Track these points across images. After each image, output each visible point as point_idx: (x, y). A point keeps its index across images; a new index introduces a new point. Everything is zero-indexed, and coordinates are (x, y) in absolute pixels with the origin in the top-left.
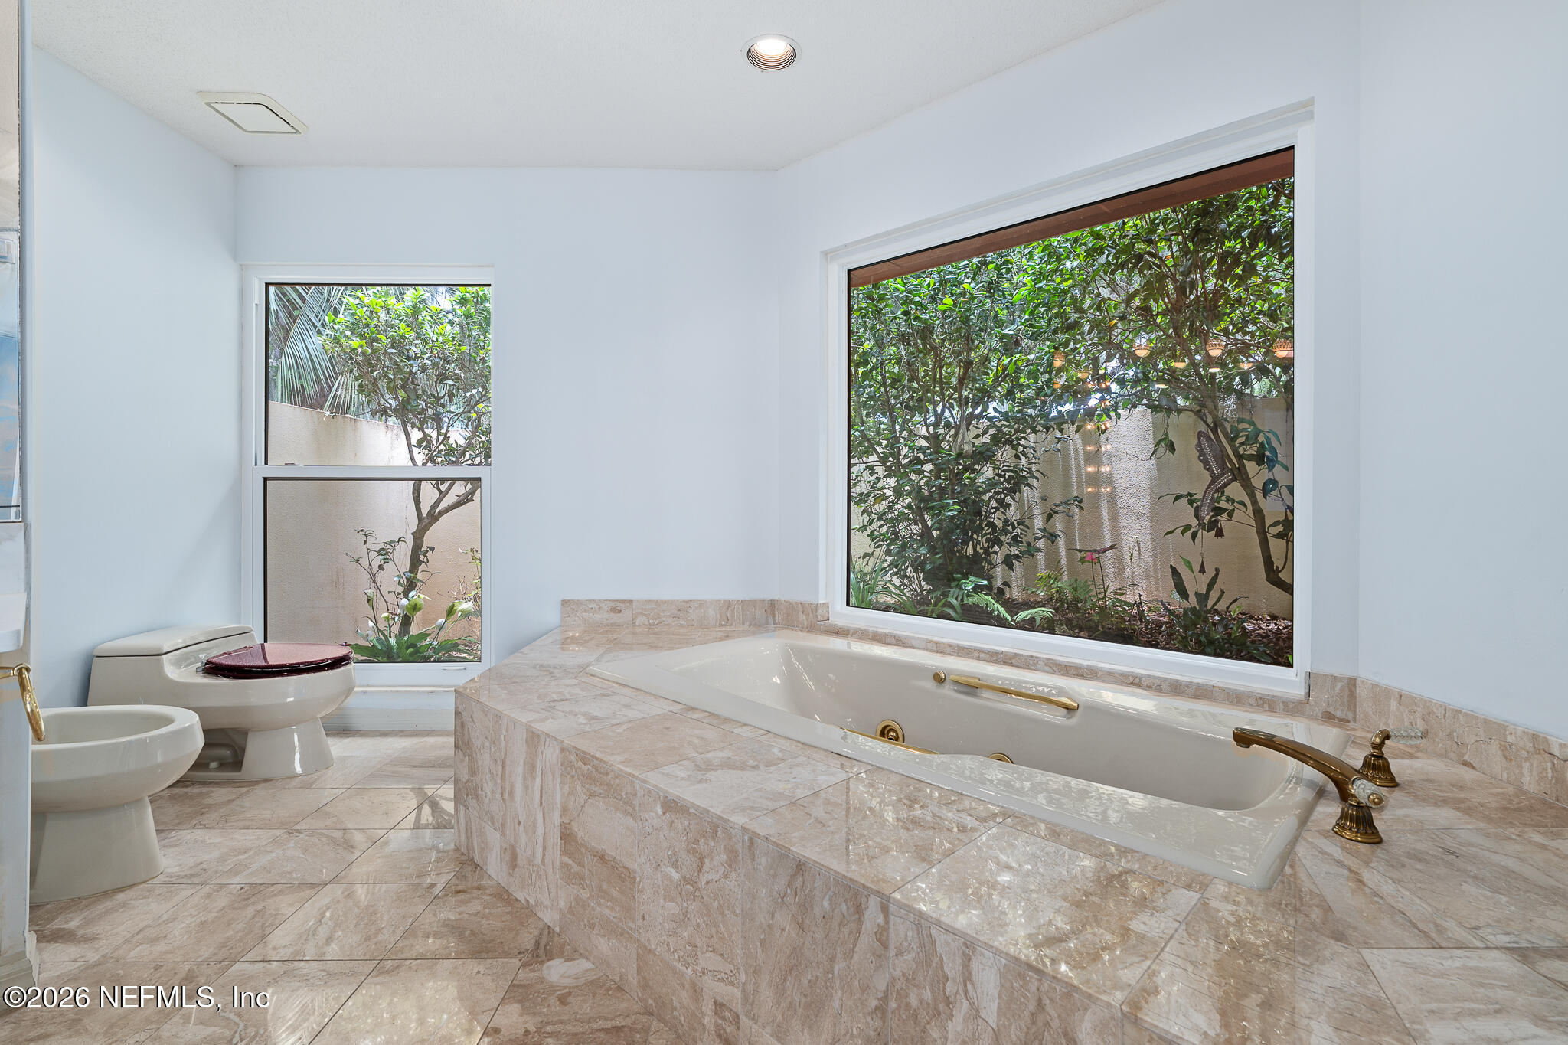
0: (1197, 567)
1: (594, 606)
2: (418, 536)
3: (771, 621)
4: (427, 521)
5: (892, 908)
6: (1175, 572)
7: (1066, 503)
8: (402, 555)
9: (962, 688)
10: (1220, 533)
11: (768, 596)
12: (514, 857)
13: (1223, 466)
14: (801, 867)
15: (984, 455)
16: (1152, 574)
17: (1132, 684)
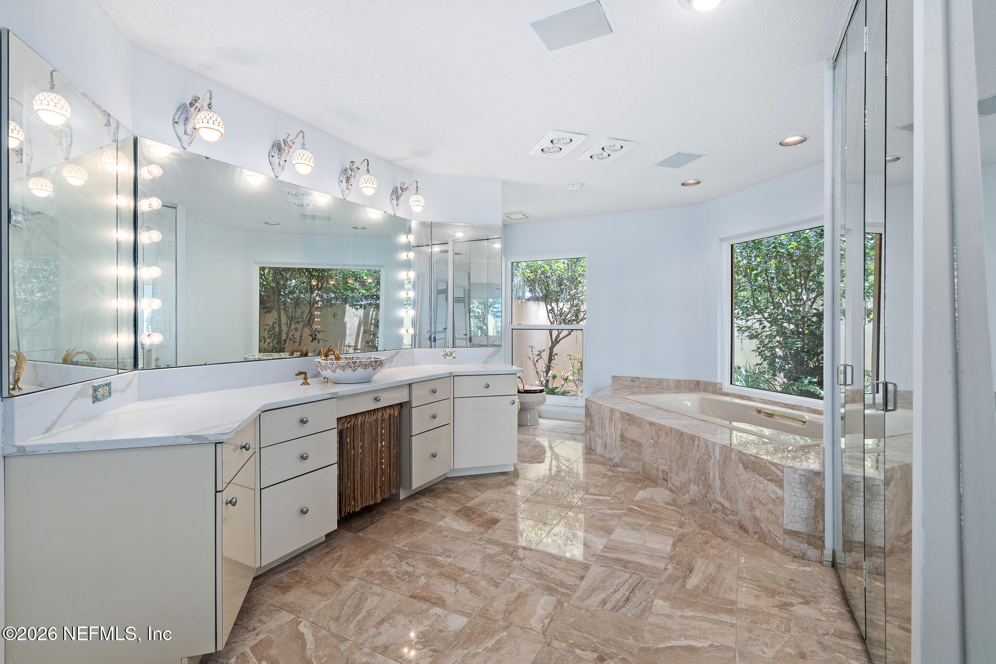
1: (625, 379)
2: (551, 349)
3: (697, 389)
4: (555, 342)
5: (700, 439)
8: (545, 356)
9: (767, 415)
11: (697, 379)
12: (606, 445)
14: (682, 434)
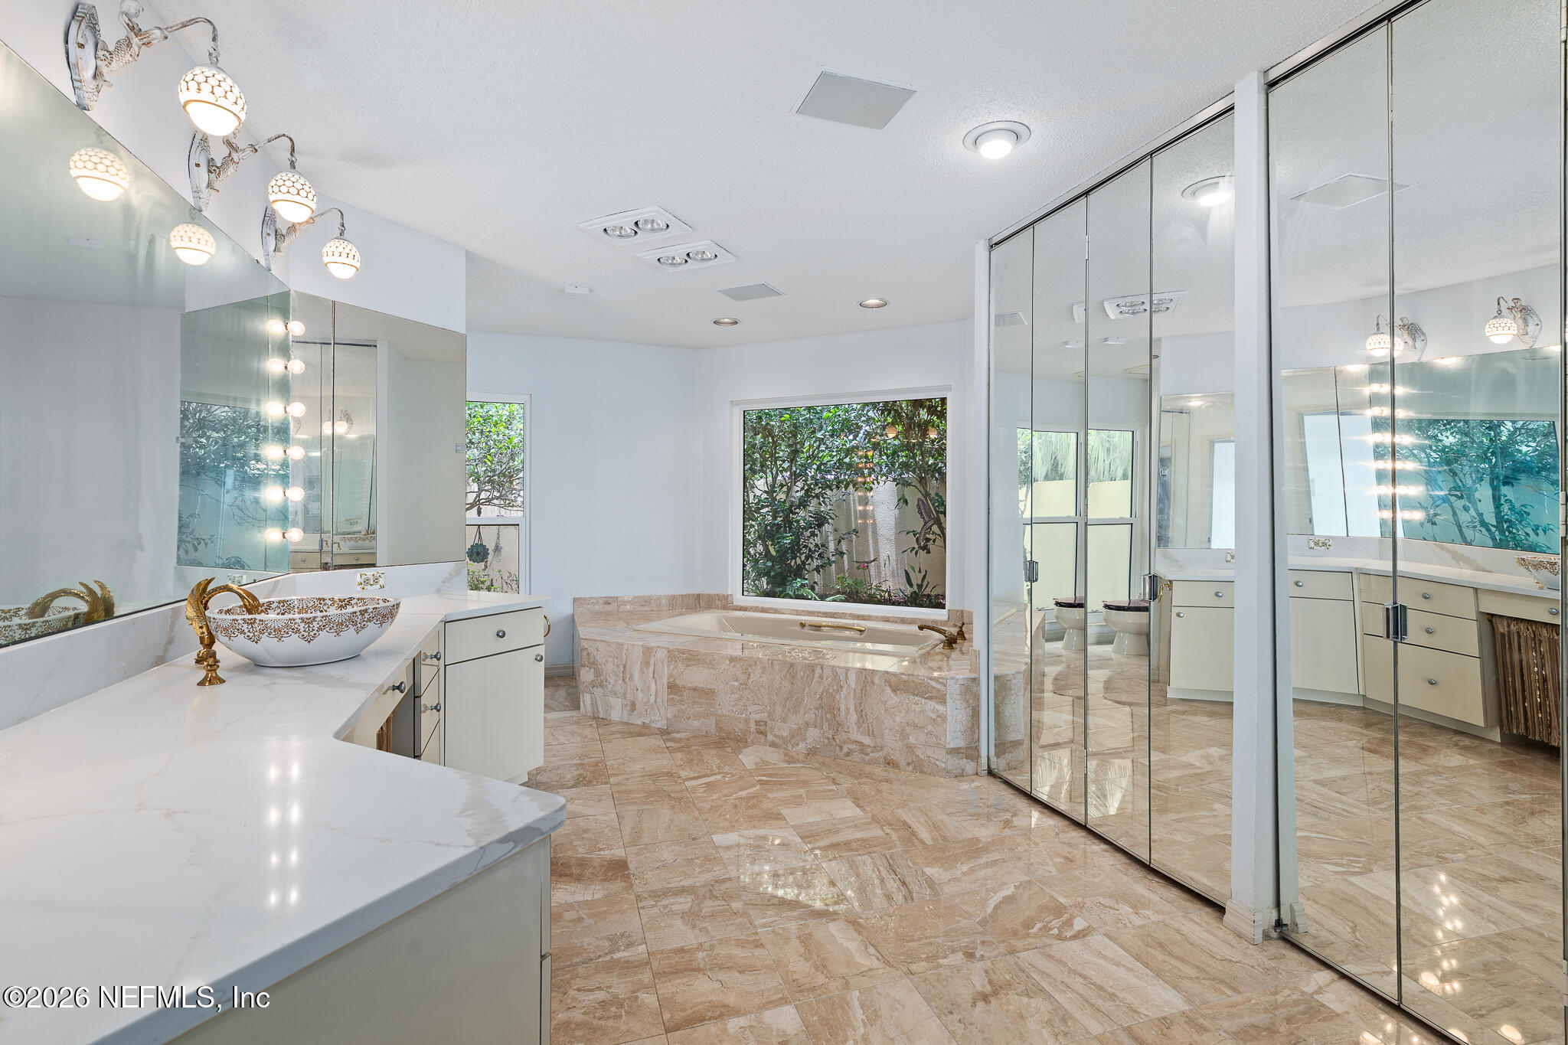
0: (917, 570)
1: (594, 601)
3: (698, 606)
5: (824, 667)
6: (907, 573)
7: (849, 533)
9: (812, 628)
10: (928, 552)
12: (633, 706)
13: (929, 516)
14: (792, 665)
15: (803, 504)
16: (896, 575)
17: (886, 621)
